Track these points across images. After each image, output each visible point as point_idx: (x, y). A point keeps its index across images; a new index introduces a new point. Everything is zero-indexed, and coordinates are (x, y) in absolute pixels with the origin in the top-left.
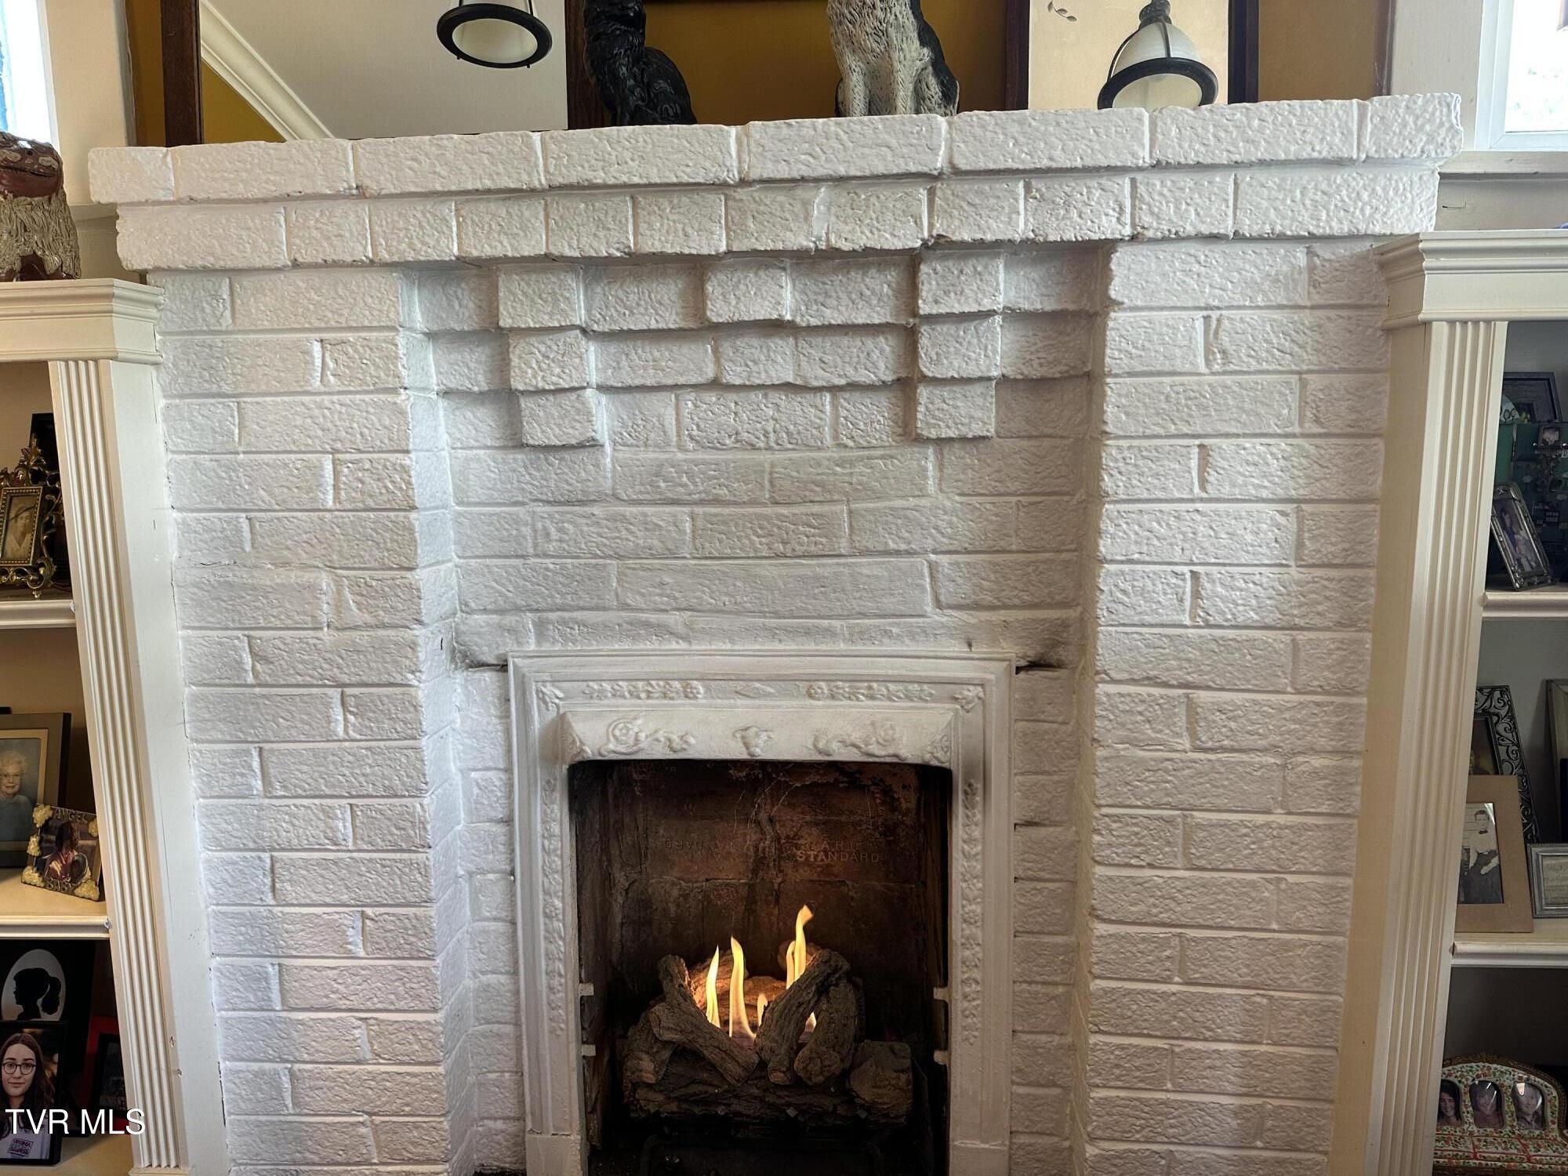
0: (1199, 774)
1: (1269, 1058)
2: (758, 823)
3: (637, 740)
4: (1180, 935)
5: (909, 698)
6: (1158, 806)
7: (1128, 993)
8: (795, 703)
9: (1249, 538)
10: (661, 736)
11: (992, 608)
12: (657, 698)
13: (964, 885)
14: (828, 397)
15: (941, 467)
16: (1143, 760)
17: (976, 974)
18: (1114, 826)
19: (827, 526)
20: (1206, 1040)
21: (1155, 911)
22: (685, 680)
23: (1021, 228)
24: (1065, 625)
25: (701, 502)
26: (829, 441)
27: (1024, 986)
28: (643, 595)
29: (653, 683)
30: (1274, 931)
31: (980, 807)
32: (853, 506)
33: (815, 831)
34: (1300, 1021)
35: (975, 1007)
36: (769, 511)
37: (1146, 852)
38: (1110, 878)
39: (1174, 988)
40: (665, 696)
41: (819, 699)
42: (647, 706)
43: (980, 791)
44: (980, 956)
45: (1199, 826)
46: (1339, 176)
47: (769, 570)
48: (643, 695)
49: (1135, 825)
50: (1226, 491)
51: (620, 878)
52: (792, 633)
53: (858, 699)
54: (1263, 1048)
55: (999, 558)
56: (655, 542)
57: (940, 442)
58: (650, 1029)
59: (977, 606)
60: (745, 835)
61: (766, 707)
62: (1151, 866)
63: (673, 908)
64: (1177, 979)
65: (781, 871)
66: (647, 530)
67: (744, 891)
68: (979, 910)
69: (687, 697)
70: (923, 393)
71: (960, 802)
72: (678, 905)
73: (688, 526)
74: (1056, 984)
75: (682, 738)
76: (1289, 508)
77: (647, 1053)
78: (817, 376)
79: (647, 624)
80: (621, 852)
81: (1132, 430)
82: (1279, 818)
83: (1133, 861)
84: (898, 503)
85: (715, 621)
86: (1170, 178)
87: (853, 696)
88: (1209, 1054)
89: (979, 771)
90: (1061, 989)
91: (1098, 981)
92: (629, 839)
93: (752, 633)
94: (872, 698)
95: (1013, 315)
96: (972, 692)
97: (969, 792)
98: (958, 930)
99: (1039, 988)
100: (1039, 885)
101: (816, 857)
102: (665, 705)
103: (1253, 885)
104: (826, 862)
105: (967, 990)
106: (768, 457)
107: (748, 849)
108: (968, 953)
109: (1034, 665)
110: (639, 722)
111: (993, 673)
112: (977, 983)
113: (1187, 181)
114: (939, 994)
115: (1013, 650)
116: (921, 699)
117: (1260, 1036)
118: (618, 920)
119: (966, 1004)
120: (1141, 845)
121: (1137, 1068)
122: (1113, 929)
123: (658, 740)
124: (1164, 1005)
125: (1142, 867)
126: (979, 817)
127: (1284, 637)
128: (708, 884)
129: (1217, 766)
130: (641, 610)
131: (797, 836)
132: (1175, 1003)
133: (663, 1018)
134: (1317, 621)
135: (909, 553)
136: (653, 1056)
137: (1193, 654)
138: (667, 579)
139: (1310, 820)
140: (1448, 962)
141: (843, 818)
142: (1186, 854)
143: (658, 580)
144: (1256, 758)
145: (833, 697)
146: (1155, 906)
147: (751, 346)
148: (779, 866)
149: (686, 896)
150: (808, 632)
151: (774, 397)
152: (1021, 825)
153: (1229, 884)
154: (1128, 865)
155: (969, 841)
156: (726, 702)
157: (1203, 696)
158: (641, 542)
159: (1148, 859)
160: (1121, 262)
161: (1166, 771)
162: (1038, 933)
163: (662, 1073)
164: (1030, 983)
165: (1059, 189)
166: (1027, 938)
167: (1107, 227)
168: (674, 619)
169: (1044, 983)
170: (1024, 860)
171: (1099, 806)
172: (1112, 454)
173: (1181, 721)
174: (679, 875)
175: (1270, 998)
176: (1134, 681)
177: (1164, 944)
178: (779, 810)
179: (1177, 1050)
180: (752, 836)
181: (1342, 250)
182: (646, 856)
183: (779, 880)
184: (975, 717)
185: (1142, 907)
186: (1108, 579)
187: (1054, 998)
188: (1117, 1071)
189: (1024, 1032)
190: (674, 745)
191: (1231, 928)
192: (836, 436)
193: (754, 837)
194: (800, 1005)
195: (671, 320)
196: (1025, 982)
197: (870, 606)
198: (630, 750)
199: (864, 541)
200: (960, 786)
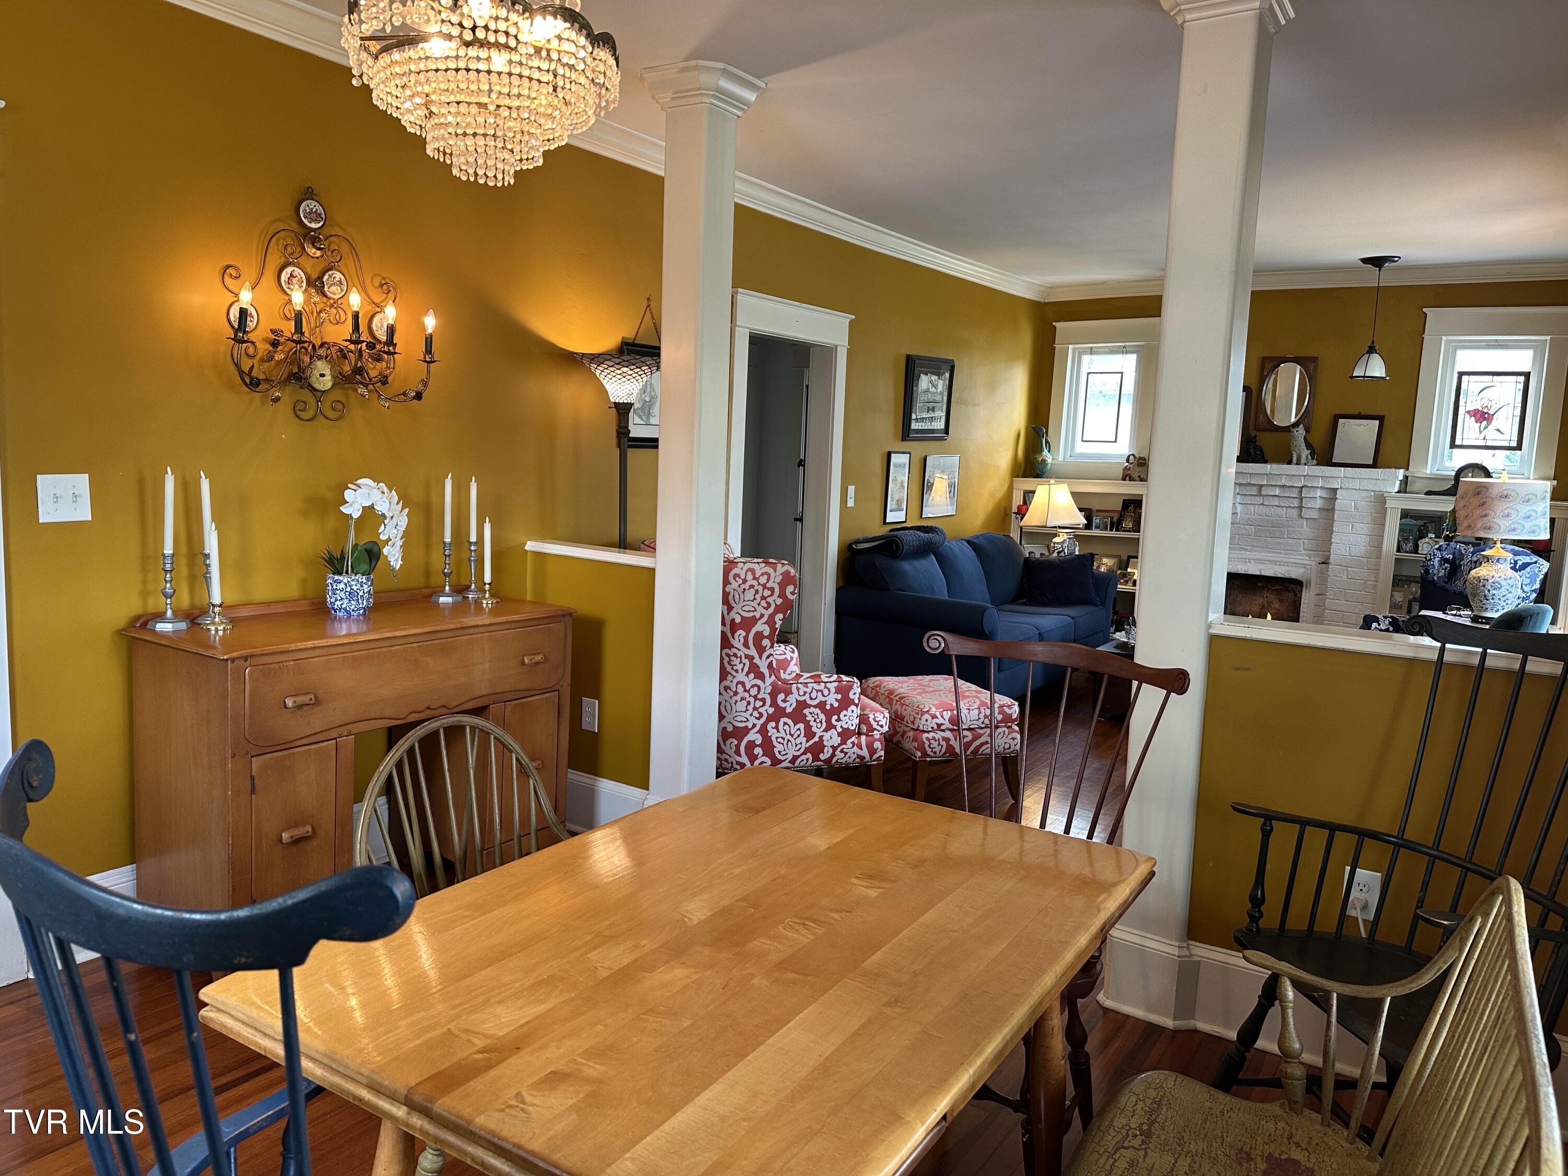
8: (1272, 566)
9: (1360, 541)
11: (1312, 551)
14: (1285, 509)
15: (1307, 523)
16: (1338, 580)
18: (1332, 592)
19: (1282, 532)
23: (1320, 485)
24: (1327, 555)
26: (1284, 516)
31: (1308, 590)
32: (1288, 529)
33: (1277, 600)
36: (1271, 528)
37: (1336, 597)
41: (1277, 566)
43: (1309, 587)
45: (1348, 593)
46: (1378, 481)
49: (1335, 592)
50: (1356, 532)
52: (1273, 552)
53: (1284, 566)
55: (1316, 541)
56: (1246, 533)
57: (1307, 519)
61: (1266, 566)
62: (1338, 600)
66: (1245, 530)
68: (1306, 610)
69: (1249, 563)
70: (1303, 509)
71: (1304, 589)
73: (1254, 530)
75: (1248, 570)
76: (1366, 536)
78: (1283, 505)
81: (1339, 520)
84: (1297, 529)
85: (1257, 549)
86: (1348, 479)
89: (1309, 582)
93: (1264, 552)
94: (1287, 566)
95: (1320, 498)
96: (1309, 567)
97: (1306, 586)
98: (1301, 614)
101: (1276, 606)
103: (1357, 605)
104: (1278, 608)
106: (1272, 519)
107: (1260, 603)
108: (1303, 618)
109: (1323, 563)
111: (1313, 563)
115: (1319, 560)
116: (1298, 567)
122: (1329, 611)
127: (1364, 559)
128: (1250, 611)
129: (1351, 580)
130: (1242, 546)
131: (1272, 601)
135: (1299, 539)
137: (1349, 561)
138: (1248, 540)
139: (1369, 594)
141: (1283, 598)
142: (1345, 598)
144: (1359, 581)
145: (1280, 565)
147: (1270, 498)
148: (1267, 608)
149: (1244, 613)
150: (1276, 553)
151: (1274, 508)
152: (1318, 595)
154: (1334, 600)
155: (1306, 596)
157: (1349, 569)
158: (1243, 532)
160: (1339, 492)
165: (1327, 479)
167: (1336, 486)
168: (1249, 548)
171: (1328, 589)
172: (1335, 524)
173: (1345, 573)
174: (1243, 607)
176: (1336, 565)
177: (1339, 615)
178: (1269, 594)
184: (1309, 572)
186: (1333, 546)
192: (1286, 514)
197: (1289, 548)
199: (1289, 536)
200: (1304, 585)
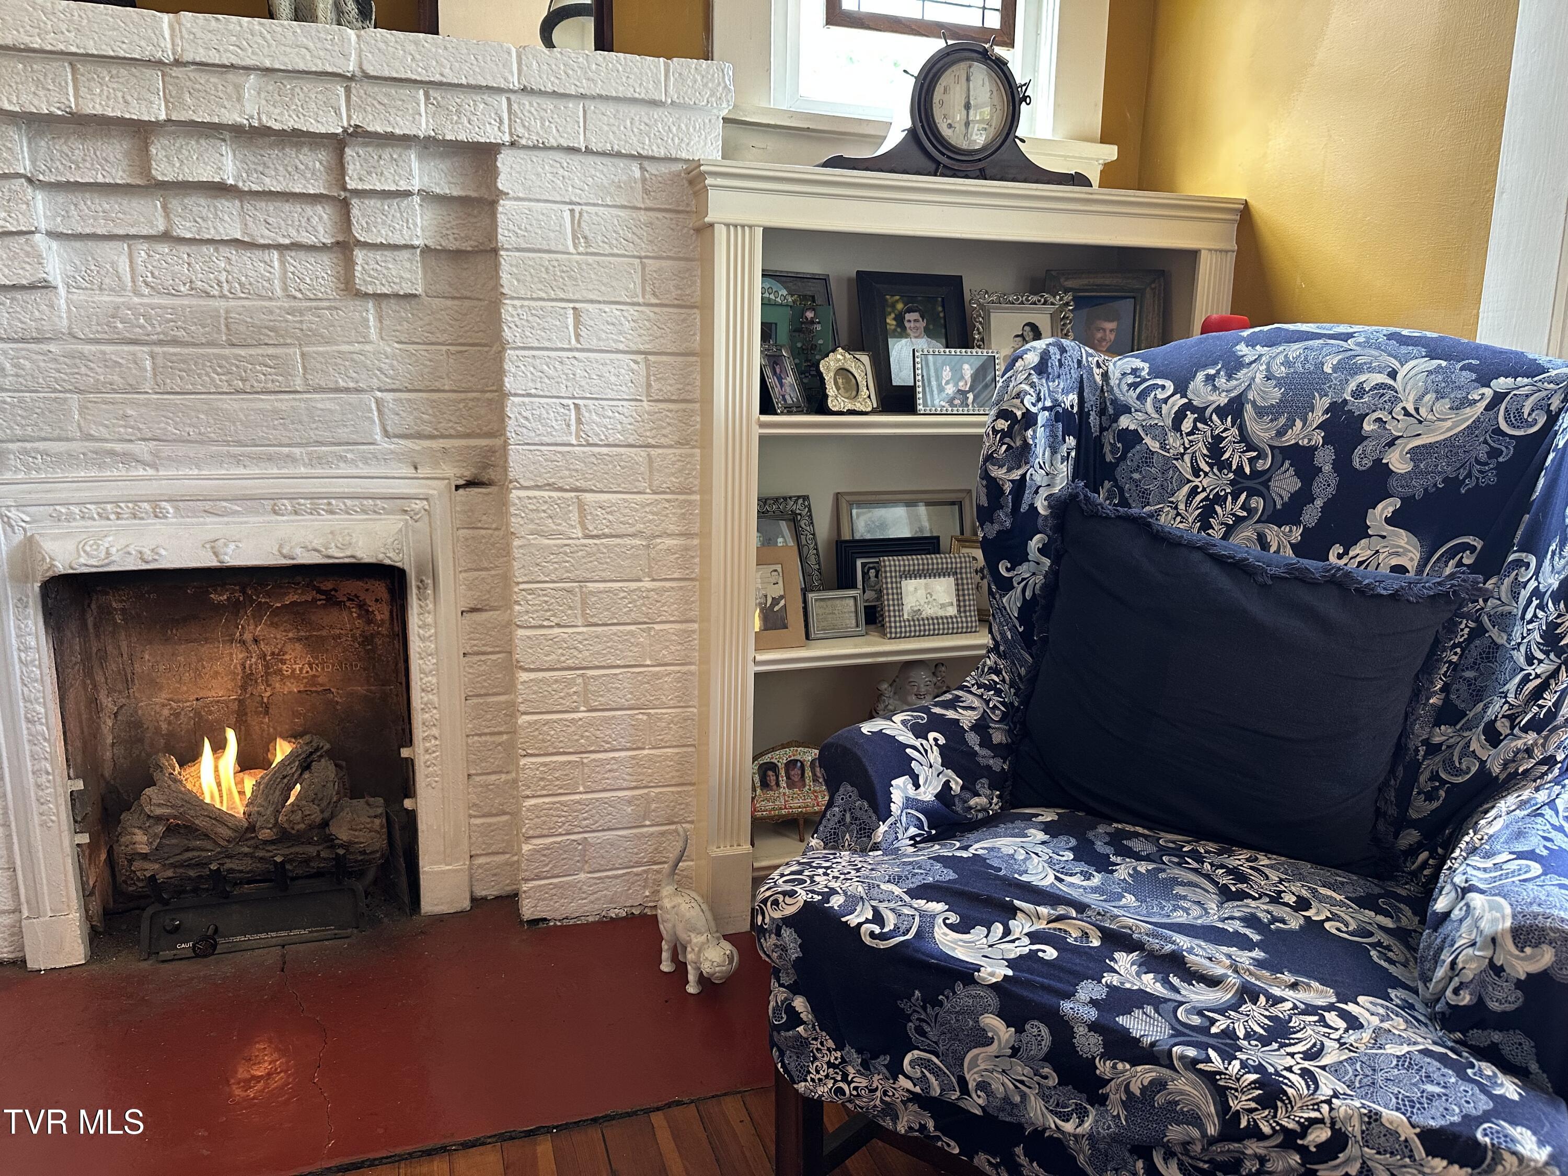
0: (589, 554)
1: (650, 758)
2: (243, 643)
3: (108, 554)
4: (582, 675)
5: (364, 512)
6: (561, 580)
7: (547, 722)
8: (261, 519)
9: (613, 379)
10: (131, 549)
11: (431, 437)
12: (127, 519)
13: (421, 662)
14: (275, 255)
15: (380, 319)
16: (549, 547)
17: (435, 731)
18: (529, 597)
19: (282, 366)
20: (605, 751)
21: (563, 659)
22: (154, 502)
23: (423, 127)
24: (492, 451)
25: (160, 343)
26: (279, 292)
27: (476, 738)
28: (107, 426)
29: (122, 505)
30: (648, 666)
31: (431, 598)
32: (305, 349)
33: (298, 646)
34: (670, 729)
35: (435, 758)
36: (227, 351)
37: (554, 615)
38: (528, 637)
39: (580, 715)
40: (135, 516)
41: (283, 515)
42: (118, 526)
43: (431, 585)
44: (437, 716)
45: (592, 593)
46: (656, 113)
47: (230, 404)
48: (113, 517)
49: (545, 595)
50: (594, 343)
51: (107, 703)
52: (258, 458)
53: (319, 514)
54: (646, 752)
55: (435, 396)
56: (116, 378)
57: (379, 297)
58: (143, 810)
59: (419, 436)
60: (231, 654)
61: (235, 523)
62: (558, 625)
63: (164, 726)
64: (582, 708)
65: (269, 685)
66: (106, 366)
67: (235, 706)
68: (434, 681)
69: (156, 516)
70: (359, 255)
71: (414, 596)
72: (169, 723)
73: (148, 364)
74: (500, 733)
75: (153, 550)
76: (639, 358)
77: (140, 828)
78: (264, 236)
79: (112, 453)
80: (106, 679)
81: (522, 293)
82: (647, 584)
83: (545, 623)
84: (345, 348)
85: (181, 450)
86: (536, 100)
87: (314, 511)
88: (608, 761)
89: (429, 570)
90: (505, 737)
91: (524, 717)
92: (114, 667)
93: (218, 459)
94: (332, 512)
95: (428, 197)
96: (418, 505)
97: (422, 586)
98: (418, 698)
99: (488, 738)
100: (483, 658)
101: (301, 669)
102: (135, 525)
103: (631, 633)
104: (311, 673)
105: (428, 745)
106: (223, 303)
107: (235, 667)
108: (427, 716)
109: (471, 484)
110: (110, 539)
111: (435, 489)
112: (436, 738)
113: (549, 104)
114: (405, 753)
115: (452, 471)
116: (375, 512)
117: (644, 743)
118: (109, 740)
119: (427, 757)
120: (549, 610)
121: (557, 779)
122: (532, 675)
123: (129, 553)
124: (573, 729)
125: (551, 627)
126: (431, 606)
127: (643, 452)
128: (199, 703)
129: (601, 547)
130: (106, 440)
131: (282, 652)
132: (581, 726)
133: (154, 796)
134: (663, 441)
135: (358, 390)
136: (146, 831)
137: (580, 466)
138: (130, 412)
139: (668, 584)
140: (752, 669)
141: (324, 633)
142: (584, 614)
143: (121, 412)
144: (628, 541)
145: (296, 513)
146: (563, 655)
147: (199, 204)
148: (267, 681)
149: (177, 715)
150: (270, 458)
151: (225, 251)
152: (467, 612)
153: (615, 634)
154: (544, 627)
155: (424, 626)
156: (194, 520)
157: (588, 497)
158: (102, 378)
159: (556, 620)
160: (505, 161)
161: (566, 554)
162: (486, 695)
163: (155, 844)
164: (480, 735)
165: (453, 100)
166: (476, 700)
167: (490, 134)
168: (141, 449)
169: (492, 734)
170: (470, 639)
171: (518, 583)
172: (509, 311)
173: (575, 516)
174: (169, 696)
175: (648, 714)
176: (538, 487)
177: (570, 683)
178: (262, 630)
179: (585, 761)
180: (239, 655)
181: (665, 168)
182: (133, 681)
183: (268, 694)
184: (422, 526)
185: (554, 656)
186: (513, 407)
187: (500, 744)
188: (542, 783)
189: (477, 775)
190: (145, 557)
191: (618, 667)
192: (285, 289)
193: (241, 656)
194: (284, 777)
195: (119, 176)
196: (477, 735)
197: (326, 435)
198: (100, 563)
199: (317, 380)
200: (413, 582)
